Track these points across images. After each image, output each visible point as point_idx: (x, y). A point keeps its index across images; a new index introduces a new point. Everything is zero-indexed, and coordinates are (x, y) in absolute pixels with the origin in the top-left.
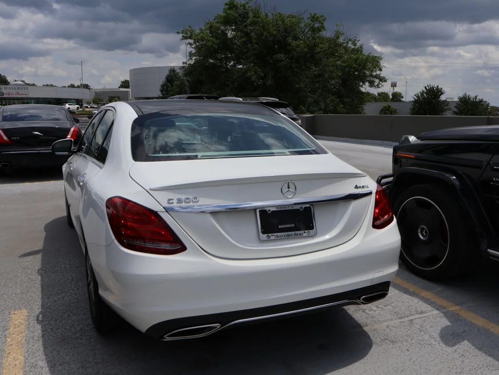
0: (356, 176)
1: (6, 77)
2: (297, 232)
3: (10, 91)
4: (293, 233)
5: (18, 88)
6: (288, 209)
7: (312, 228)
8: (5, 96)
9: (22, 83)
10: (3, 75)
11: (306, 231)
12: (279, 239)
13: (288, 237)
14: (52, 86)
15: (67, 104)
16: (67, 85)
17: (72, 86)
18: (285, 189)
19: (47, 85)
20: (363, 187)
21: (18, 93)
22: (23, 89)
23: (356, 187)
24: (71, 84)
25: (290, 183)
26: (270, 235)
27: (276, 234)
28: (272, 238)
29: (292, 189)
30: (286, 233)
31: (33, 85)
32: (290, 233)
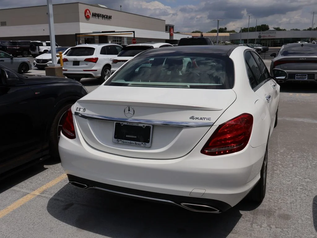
0: (200, 109)
1: (268, 26)
2: (137, 143)
3: (265, 35)
4: (134, 142)
5: (270, 33)
6: (134, 125)
7: (148, 142)
8: (262, 38)
9: (274, 29)
10: (266, 25)
11: (143, 143)
12: (124, 144)
13: (130, 144)
14: (297, 30)
15: (299, 42)
16: (307, 29)
17: (310, 29)
18: (127, 111)
19: (293, 30)
20: (201, 119)
21: (269, 36)
22: (273, 33)
23: (192, 118)
24: (310, 28)
25: (130, 108)
26: (119, 140)
27: (123, 140)
28: (120, 142)
29: (131, 112)
30: (129, 141)
31: (284, 30)
32: (132, 142)
